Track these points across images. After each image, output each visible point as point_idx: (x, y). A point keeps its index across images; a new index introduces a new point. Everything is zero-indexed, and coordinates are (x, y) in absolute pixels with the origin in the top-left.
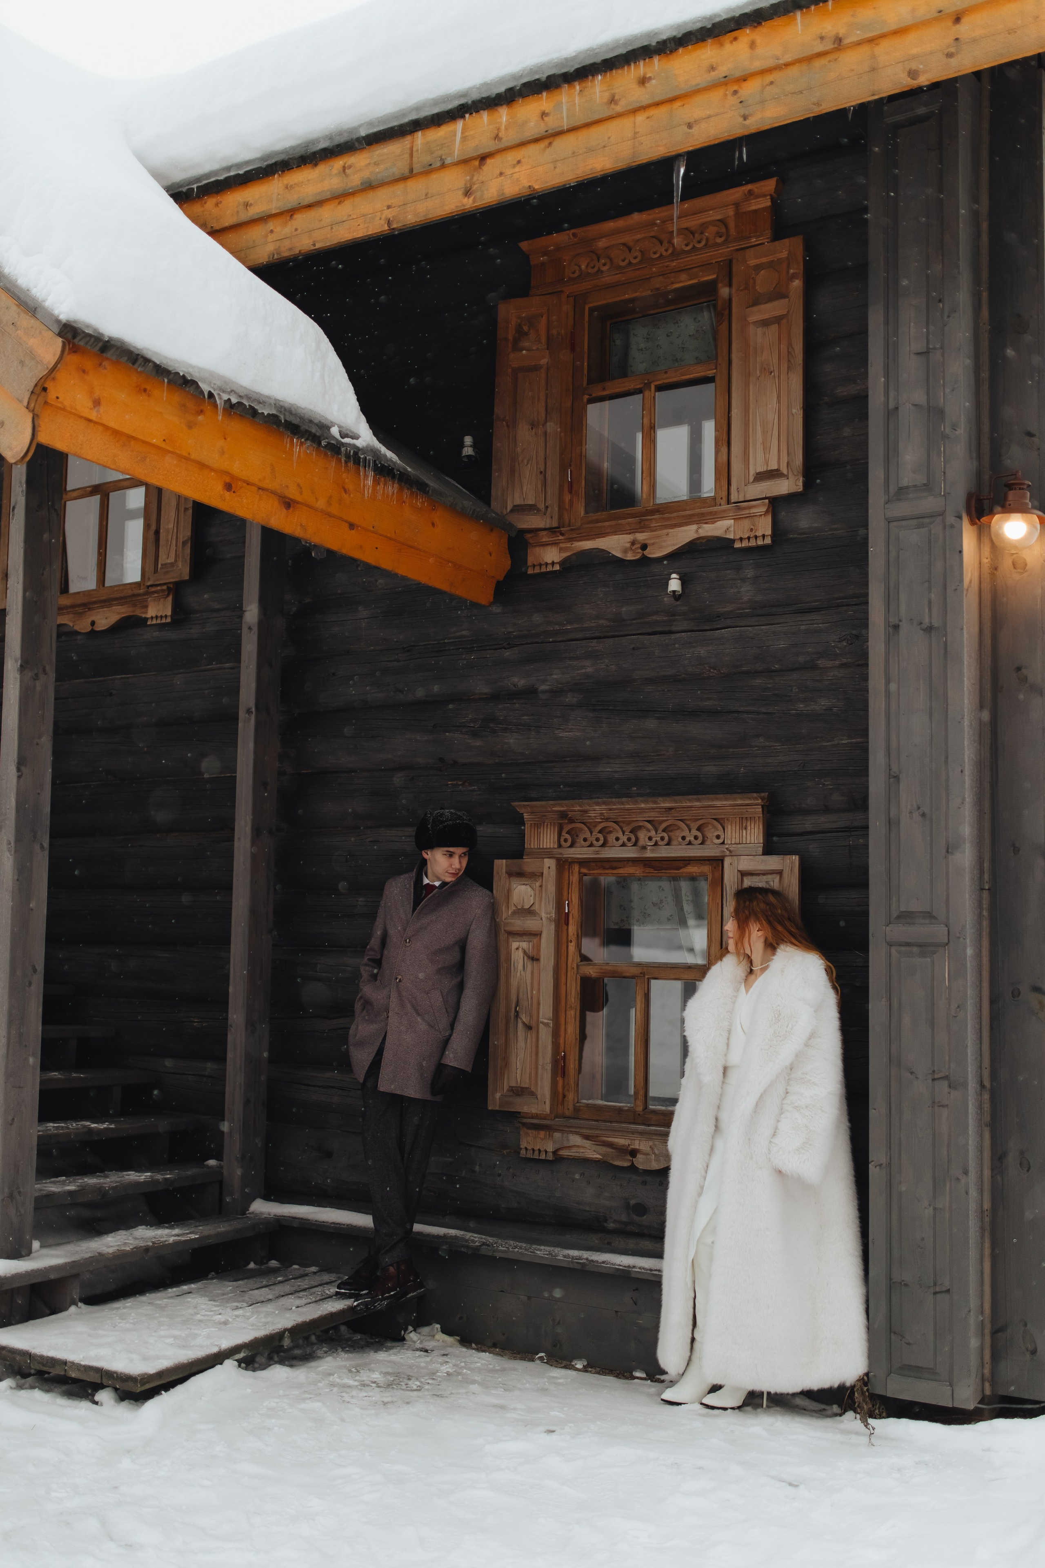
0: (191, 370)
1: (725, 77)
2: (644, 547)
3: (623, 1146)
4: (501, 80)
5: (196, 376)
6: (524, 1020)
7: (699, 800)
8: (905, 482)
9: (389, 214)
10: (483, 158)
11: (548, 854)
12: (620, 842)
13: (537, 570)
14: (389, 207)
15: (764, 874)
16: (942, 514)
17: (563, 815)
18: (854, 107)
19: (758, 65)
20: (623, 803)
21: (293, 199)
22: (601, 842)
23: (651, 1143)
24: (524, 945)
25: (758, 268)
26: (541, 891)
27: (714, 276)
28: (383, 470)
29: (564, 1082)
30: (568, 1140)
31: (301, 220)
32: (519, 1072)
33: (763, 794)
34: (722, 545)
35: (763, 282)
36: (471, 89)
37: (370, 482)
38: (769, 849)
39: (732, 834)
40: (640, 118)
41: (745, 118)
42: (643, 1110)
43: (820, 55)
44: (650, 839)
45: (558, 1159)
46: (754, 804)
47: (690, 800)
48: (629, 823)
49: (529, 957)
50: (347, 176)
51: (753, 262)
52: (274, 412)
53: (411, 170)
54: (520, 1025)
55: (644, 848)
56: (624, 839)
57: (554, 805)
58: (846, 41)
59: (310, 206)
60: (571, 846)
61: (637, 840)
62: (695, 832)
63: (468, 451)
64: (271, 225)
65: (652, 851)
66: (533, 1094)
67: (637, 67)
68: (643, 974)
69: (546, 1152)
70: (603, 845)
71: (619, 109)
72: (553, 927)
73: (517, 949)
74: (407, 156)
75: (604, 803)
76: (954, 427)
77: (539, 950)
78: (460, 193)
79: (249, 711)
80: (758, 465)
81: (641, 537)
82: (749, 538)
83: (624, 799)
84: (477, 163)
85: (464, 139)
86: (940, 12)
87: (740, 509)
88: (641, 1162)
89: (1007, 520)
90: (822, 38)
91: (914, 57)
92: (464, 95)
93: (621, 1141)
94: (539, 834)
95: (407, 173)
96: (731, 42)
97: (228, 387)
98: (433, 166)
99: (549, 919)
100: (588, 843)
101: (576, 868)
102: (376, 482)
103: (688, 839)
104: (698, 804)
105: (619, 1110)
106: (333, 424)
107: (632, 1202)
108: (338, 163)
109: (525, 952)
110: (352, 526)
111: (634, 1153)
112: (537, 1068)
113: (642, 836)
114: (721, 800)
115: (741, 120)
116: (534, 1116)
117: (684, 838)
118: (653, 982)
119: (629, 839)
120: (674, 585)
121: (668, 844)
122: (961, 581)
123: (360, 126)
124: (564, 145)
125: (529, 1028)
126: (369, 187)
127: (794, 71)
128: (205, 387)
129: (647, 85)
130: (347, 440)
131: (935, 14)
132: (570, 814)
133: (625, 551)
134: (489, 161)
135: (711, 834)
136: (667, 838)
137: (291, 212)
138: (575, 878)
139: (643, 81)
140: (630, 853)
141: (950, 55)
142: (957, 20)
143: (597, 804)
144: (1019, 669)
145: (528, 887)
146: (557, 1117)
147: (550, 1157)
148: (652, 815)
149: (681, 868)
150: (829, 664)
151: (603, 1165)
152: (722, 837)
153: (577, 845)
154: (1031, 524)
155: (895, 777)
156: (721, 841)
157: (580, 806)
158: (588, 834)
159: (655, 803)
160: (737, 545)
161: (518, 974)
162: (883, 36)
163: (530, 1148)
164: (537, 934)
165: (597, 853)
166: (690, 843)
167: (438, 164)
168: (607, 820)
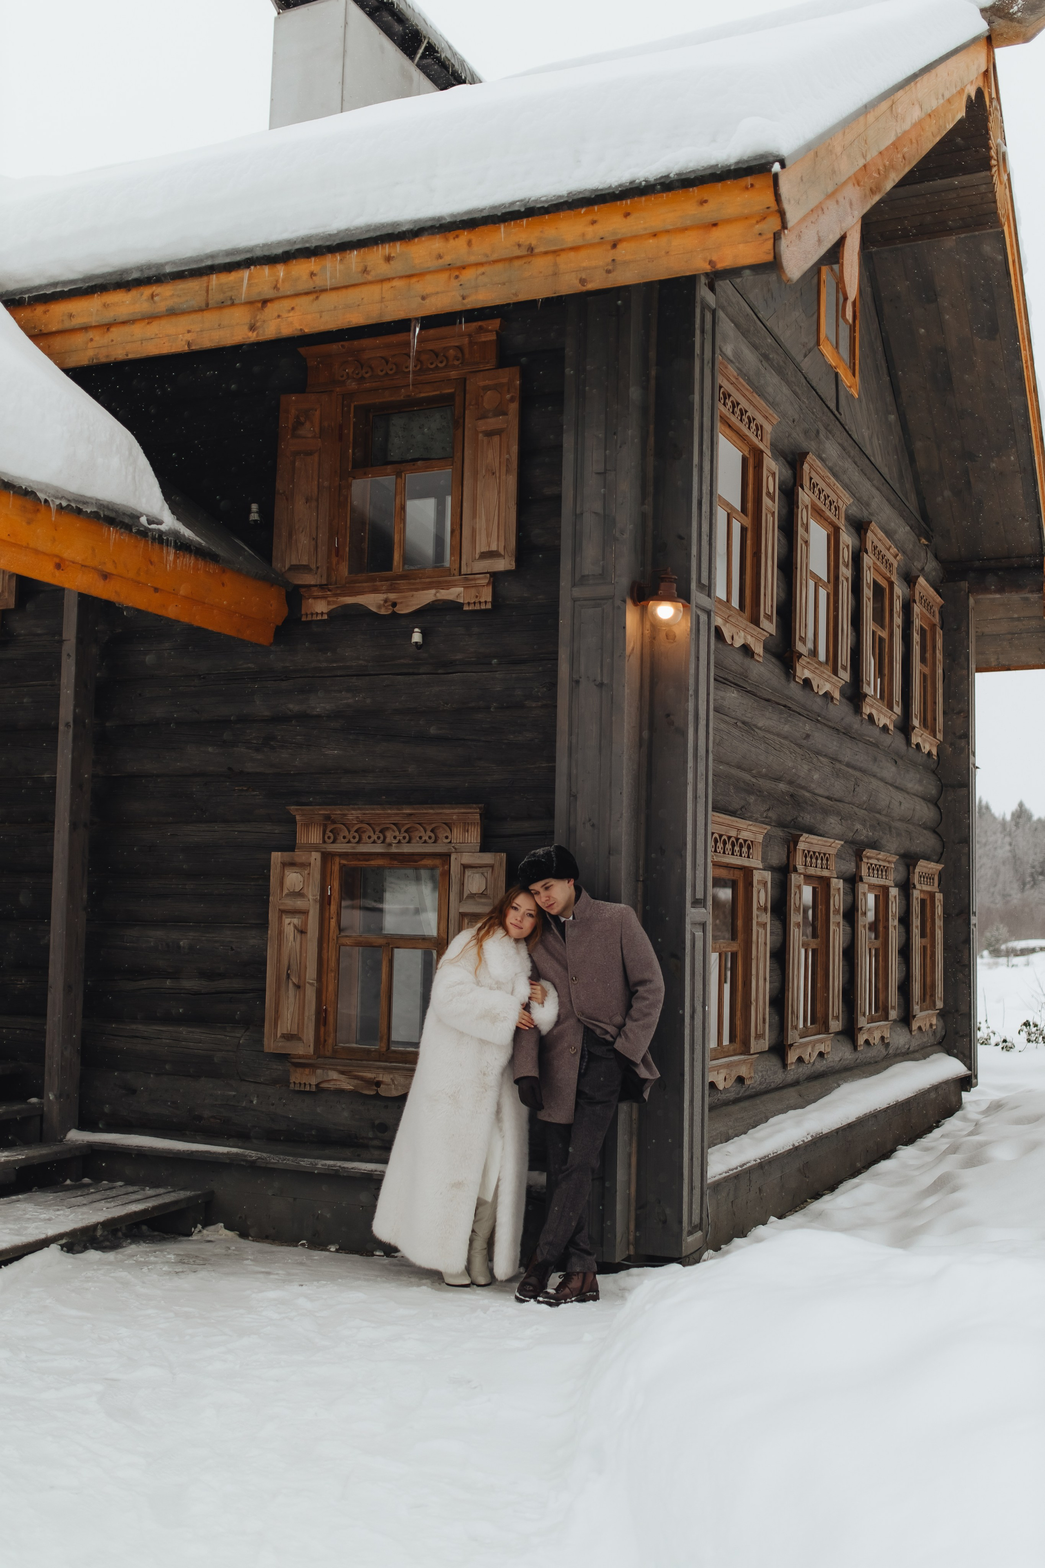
0: (31, 484)
1: (449, 265)
2: (394, 605)
3: (371, 1078)
4: (279, 244)
5: (35, 488)
6: (294, 980)
7: (433, 808)
8: (586, 573)
9: (189, 337)
10: (265, 302)
11: (315, 848)
12: (372, 840)
13: (309, 618)
14: (189, 332)
15: (480, 867)
16: (612, 598)
17: (328, 818)
18: (542, 299)
19: (473, 259)
20: (373, 809)
21: (109, 315)
22: (357, 840)
23: (391, 1076)
24: (295, 921)
25: (486, 388)
26: (309, 878)
27: (453, 390)
28: (183, 546)
29: (325, 1030)
30: (328, 1075)
31: (116, 334)
32: (289, 1022)
33: (480, 805)
34: (454, 607)
35: (489, 400)
36: (257, 246)
37: (171, 557)
38: (485, 847)
39: (457, 835)
40: (386, 286)
41: (464, 298)
42: (387, 1050)
43: (518, 258)
44: (395, 837)
45: (319, 1090)
46: (474, 814)
47: (426, 809)
48: (379, 825)
49: (298, 930)
50: (155, 302)
51: (481, 384)
52: (95, 509)
53: (207, 305)
54: (291, 985)
55: (390, 845)
56: (374, 837)
57: (320, 810)
58: (536, 251)
59: (124, 323)
60: (333, 842)
61: (385, 838)
62: (429, 833)
63: (254, 516)
64: (91, 334)
65: (396, 847)
66: (300, 1039)
67: (383, 248)
68: (388, 944)
69: (310, 1085)
70: (358, 842)
71: (370, 278)
72: (318, 906)
73: (289, 924)
74: (204, 293)
75: (359, 809)
76: (622, 532)
77: (306, 925)
78: (246, 328)
79: (67, 725)
80: (482, 547)
81: (392, 596)
82: (475, 603)
83: (375, 806)
84: (260, 305)
85: (250, 285)
86: (602, 238)
87: (467, 580)
88: (383, 1091)
89: (659, 605)
90: (519, 245)
91: (585, 269)
92: (250, 250)
93: (369, 1075)
94: (307, 832)
95: (203, 305)
96: (454, 238)
97: (59, 494)
98: (225, 304)
99: (315, 901)
100: (346, 840)
101: (337, 860)
102: (176, 557)
103: (424, 838)
104: (432, 811)
105: (369, 1051)
106: (142, 515)
107: (377, 1122)
108: (147, 291)
109: (295, 927)
110: (156, 590)
111: (378, 1084)
112: (303, 1019)
113: (389, 835)
114: (450, 808)
115: (460, 299)
116: (300, 1057)
117: (421, 838)
118: (396, 950)
119: (379, 838)
120: (417, 637)
121: (409, 842)
122: (624, 649)
123: (167, 263)
124: (329, 300)
125: (298, 987)
126: (172, 313)
127: (499, 267)
128: (42, 496)
129: (392, 262)
130: (153, 526)
131: (597, 240)
132: (333, 817)
133: (379, 607)
134: (269, 305)
135: (441, 834)
136: (407, 838)
137: (108, 326)
138: (336, 868)
139: (388, 259)
140: (378, 849)
141: (609, 272)
142: (614, 246)
143: (354, 809)
144: (668, 715)
145: (299, 874)
146: (318, 1057)
147: (314, 1089)
148: (396, 819)
149: (419, 861)
150: (534, 705)
151: (355, 1094)
152: (450, 837)
153: (338, 841)
154: (677, 609)
155: (574, 796)
156: (449, 840)
157: (341, 810)
158: (346, 833)
159: (399, 810)
160: (466, 608)
161: (290, 944)
162: (563, 250)
163: (297, 1082)
164: (305, 913)
165: (353, 848)
166: (425, 842)
167: (229, 303)
168: (362, 822)
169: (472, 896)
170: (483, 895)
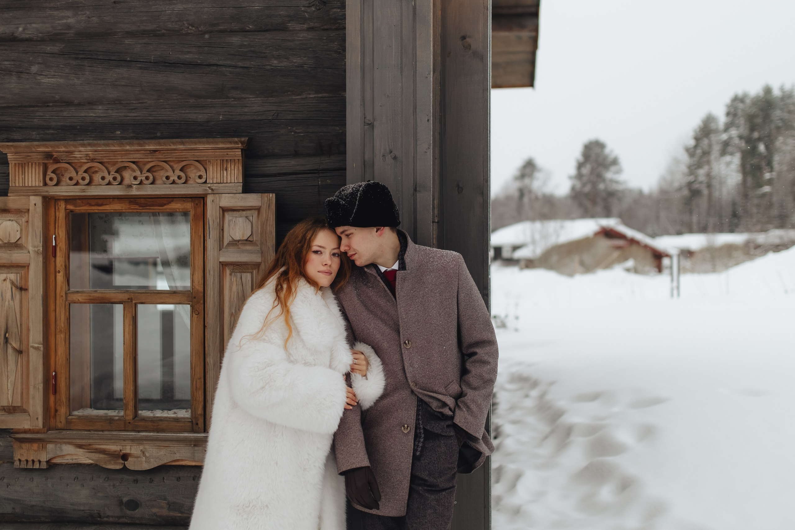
3: (115, 451)
6: (14, 345)
7: (183, 143)
11: (35, 192)
12: (106, 181)
15: (243, 210)
17: (49, 156)
20: (108, 145)
22: (87, 181)
23: (141, 447)
24: (12, 276)
26: (27, 226)
29: (55, 399)
30: (62, 450)
32: (10, 392)
38: (247, 189)
39: (214, 175)
42: (133, 419)
44: (135, 178)
45: (51, 466)
46: (234, 150)
47: (174, 144)
48: (115, 163)
49: (17, 287)
54: (10, 350)
55: (130, 186)
56: (110, 178)
57: (38, 146)
60: (57, 184)
61: (122, 179)
62: (178, 173)
65: (138, 189)
66: (25, 411)
68: (131, 299)
69: (40, 462)
70: (89, 184)
72: (41, 259)
73: (5, 280)
75: (90, 145)
77: (27, 280)
83: (110, 142)
88: (131, 464)
93: (113, 447)
94: (24, 173)
99: (37, 253)
100: (74, 182)
101: (62, 205)
103: (172, 179)
104: (181, 147)
105: (110, 420)
107: (125, 499)
109: (12, 283)
111: (125, 457)
112: (28, 388)
113: (128, 176)
114: (204, 143)
116: (25, 432)
117: (168, 178)
118: (140, 306)
119: (115, 179)
121: (153, 183)
125: (20, 352)
132: (55, 155)
135: (193, 173)
136: (151, 178)
138: (61, 215)
140: (115, 191)
143: (83, 145)
144: (464, 38)
145: (14, 223)
146: (49, 429)
147: (44, 466)
148: (136, 157)
149: (165, 205)
151: (96, 469)
152: (204, 177)
153: (62, 183)
156: (203, 180)
157: (65, 147)
158: (73, 174)
159: (140, 145)
161: (7, 303)
163: (23, 459)
164: (25, 267)
165: (83, 191)
166: (174, 182)
168: (93, 160)
169: (234, 243)
170: (248, 241)
